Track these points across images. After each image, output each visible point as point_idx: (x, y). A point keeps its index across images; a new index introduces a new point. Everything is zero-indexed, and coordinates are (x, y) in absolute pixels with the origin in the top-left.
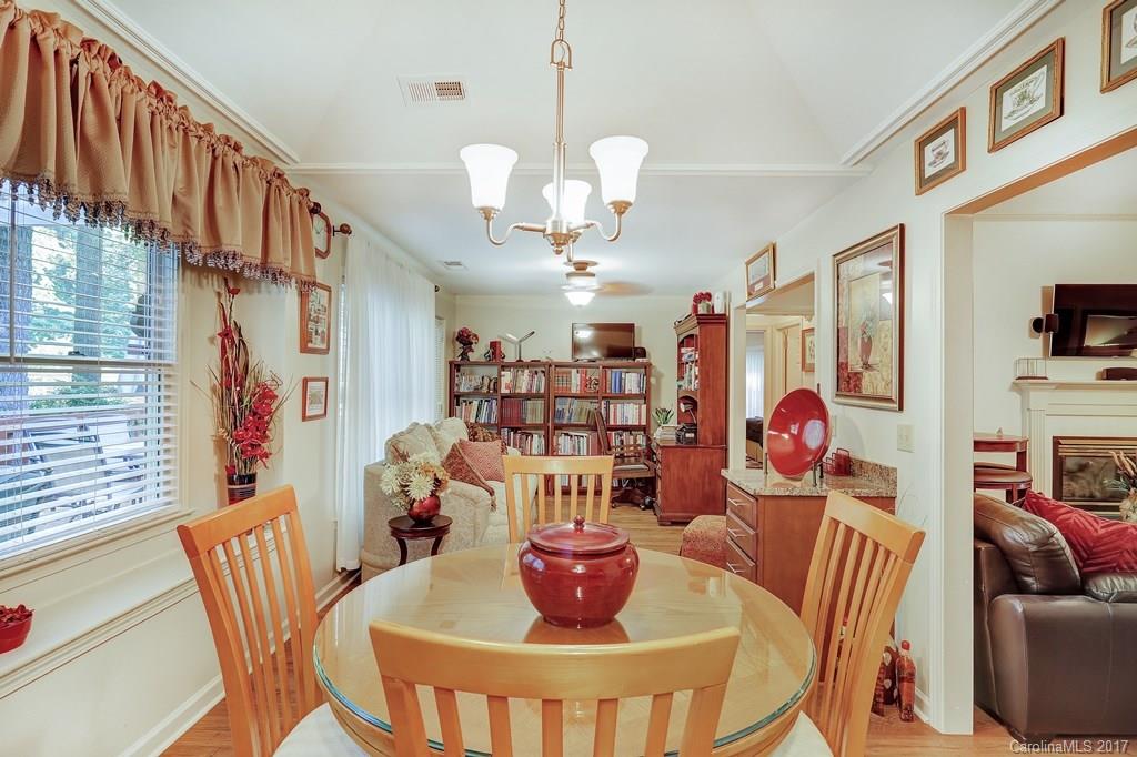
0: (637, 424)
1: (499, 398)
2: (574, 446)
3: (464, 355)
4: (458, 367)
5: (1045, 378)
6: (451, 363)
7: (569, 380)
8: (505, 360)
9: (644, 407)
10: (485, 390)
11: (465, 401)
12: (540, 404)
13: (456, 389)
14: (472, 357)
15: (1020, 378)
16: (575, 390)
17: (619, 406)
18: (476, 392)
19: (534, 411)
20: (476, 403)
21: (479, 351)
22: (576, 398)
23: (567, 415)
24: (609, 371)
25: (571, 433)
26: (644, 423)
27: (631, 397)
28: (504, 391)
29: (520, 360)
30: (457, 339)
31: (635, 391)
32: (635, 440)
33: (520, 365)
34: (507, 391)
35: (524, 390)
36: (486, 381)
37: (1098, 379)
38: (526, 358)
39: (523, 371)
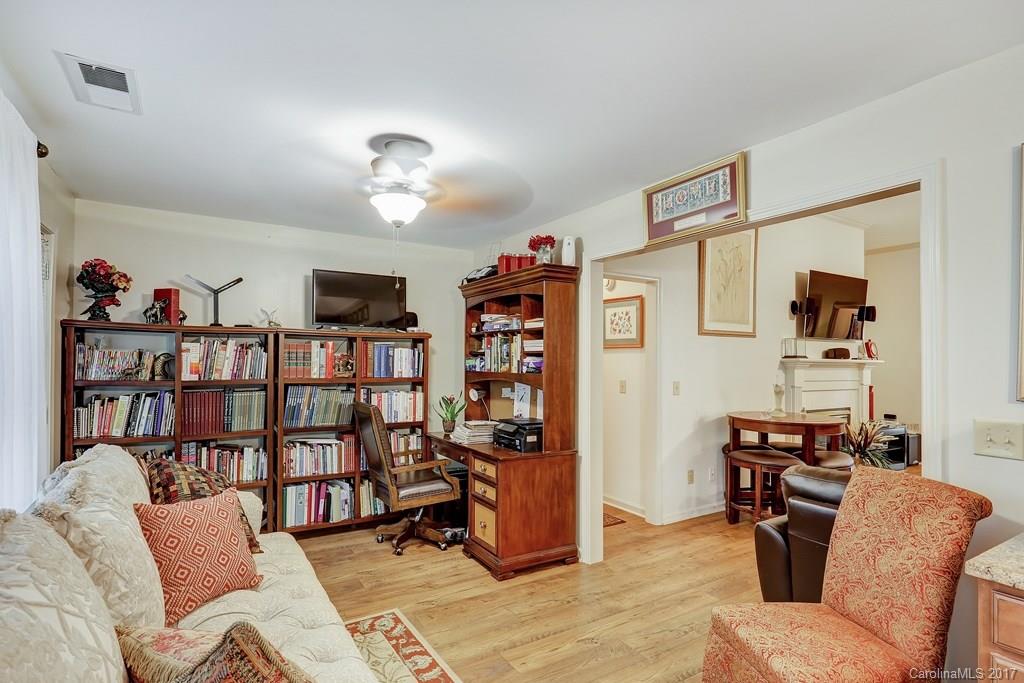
0: (412, 421)
1: (178, 390)
2: (317, 461)
3: (97, 312)
4: (81, 332)
5: (805, 357)
6: (65, 325)
7: (307, 357)
8: (186, 323)
9: (420, 395)
10: (145, 375)
11: (98, 397)
12: (258, 397)
13: (78, 375)
14: (115, 314)
15: (786, 357)
16: (316, 372)
17: (384, 395)
18: (126, 380)
19: (247, 411)
20: (124, 401)
21: (130, 306)
22: (318, 385)
23: (305, 412)
24: (370, 345)
25: (310, 441)
26: (419, 418)
27: (401, 381)
28: (187, 376)
29: (216, 324)
30: (80, 279)
31: (407, 373)
32: (407, 444)
33: (215, 332)
34: (195, 378)
35: (226, 375)
36: (148, 361)
37: (823, 358)
38: (227, 321)
39: (225, 343)
